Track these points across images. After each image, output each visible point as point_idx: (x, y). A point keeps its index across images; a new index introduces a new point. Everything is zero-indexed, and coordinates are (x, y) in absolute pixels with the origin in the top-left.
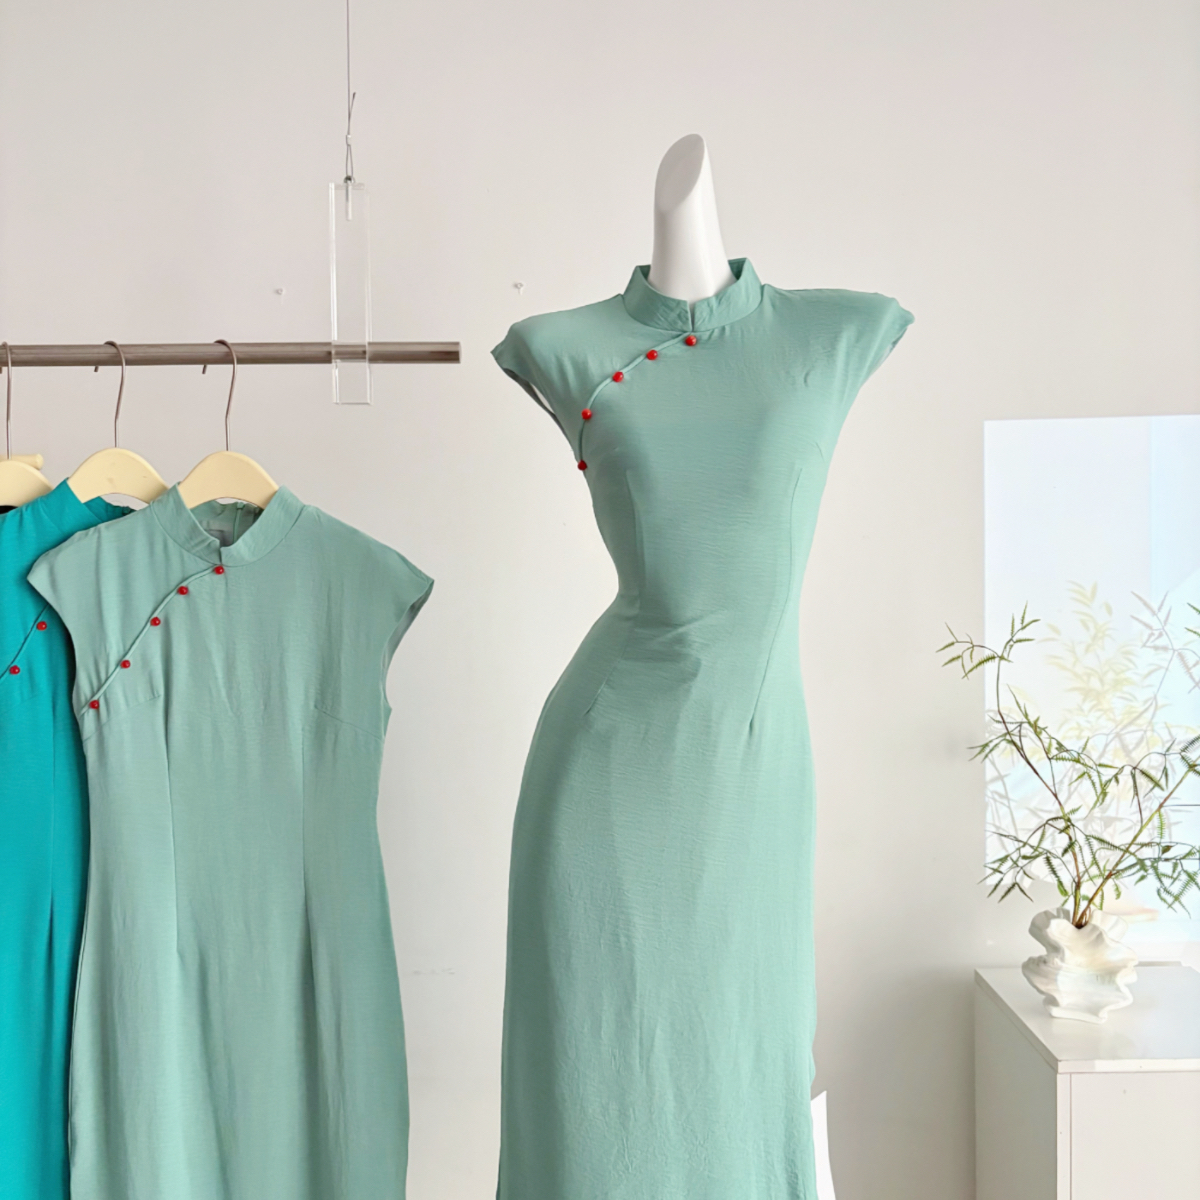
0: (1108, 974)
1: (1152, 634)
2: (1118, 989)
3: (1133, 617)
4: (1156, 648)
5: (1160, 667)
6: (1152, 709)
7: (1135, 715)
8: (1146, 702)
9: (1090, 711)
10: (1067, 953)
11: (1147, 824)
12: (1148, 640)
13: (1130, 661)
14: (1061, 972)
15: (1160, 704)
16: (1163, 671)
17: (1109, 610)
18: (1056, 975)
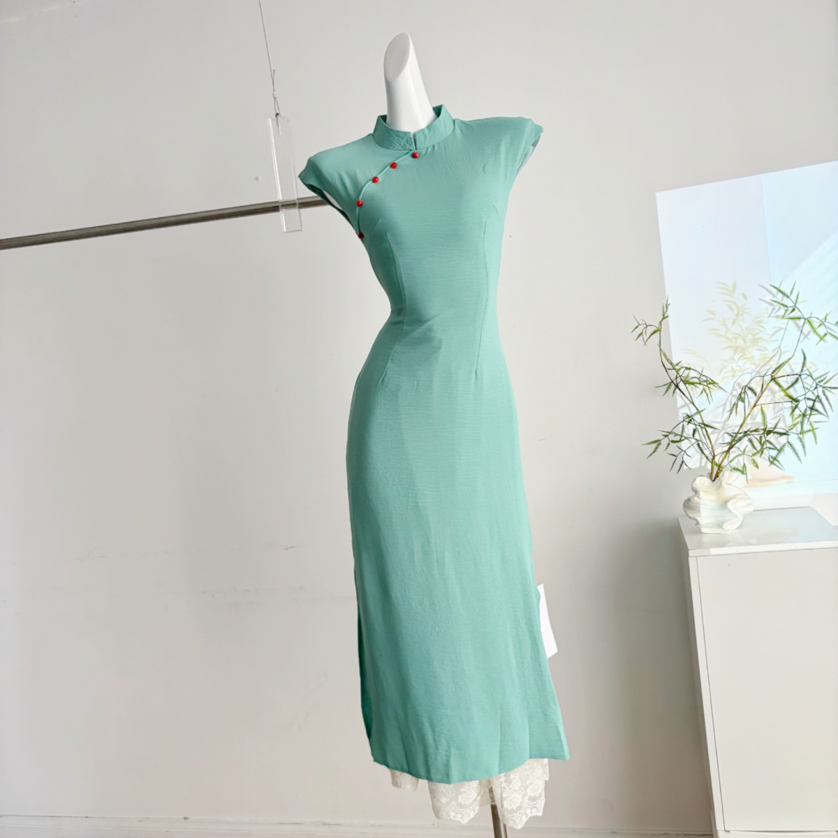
0: (724, 504)
1: (775, 309)
2: (730, 511)
3: (761, 300)
4: (777, 317)
5: (781, 329)
6: (778, 355)
7: (768, 359)
8: (774, 350)
9: (739, 360)
10: (702, 494)
11: (748, 416)
12: (772, 313)
13: (762, 327)
14: (701, 506)
15: (783, 351)
16: (783, 331)
17: (745, 297)
18: (699, 508)
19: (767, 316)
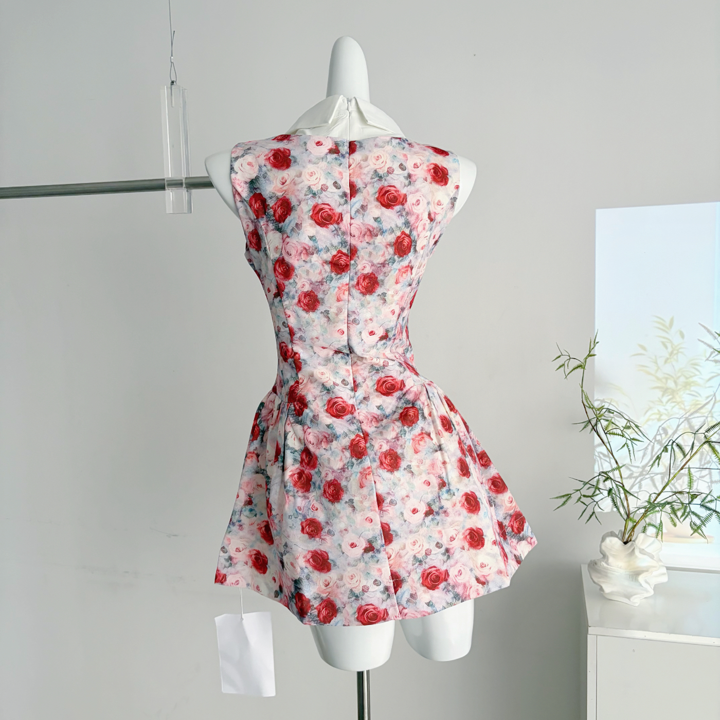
0: (635, 575)
1: (713, 352)
2: (640, 584)
6: (712, 403)
7: (700, 406)
8: (708, 397)
9: (667, 402)
10: (611, 559)
13: (697, 370)
15: (718, 399)
17: (682, 336)
19: (705, 359)
